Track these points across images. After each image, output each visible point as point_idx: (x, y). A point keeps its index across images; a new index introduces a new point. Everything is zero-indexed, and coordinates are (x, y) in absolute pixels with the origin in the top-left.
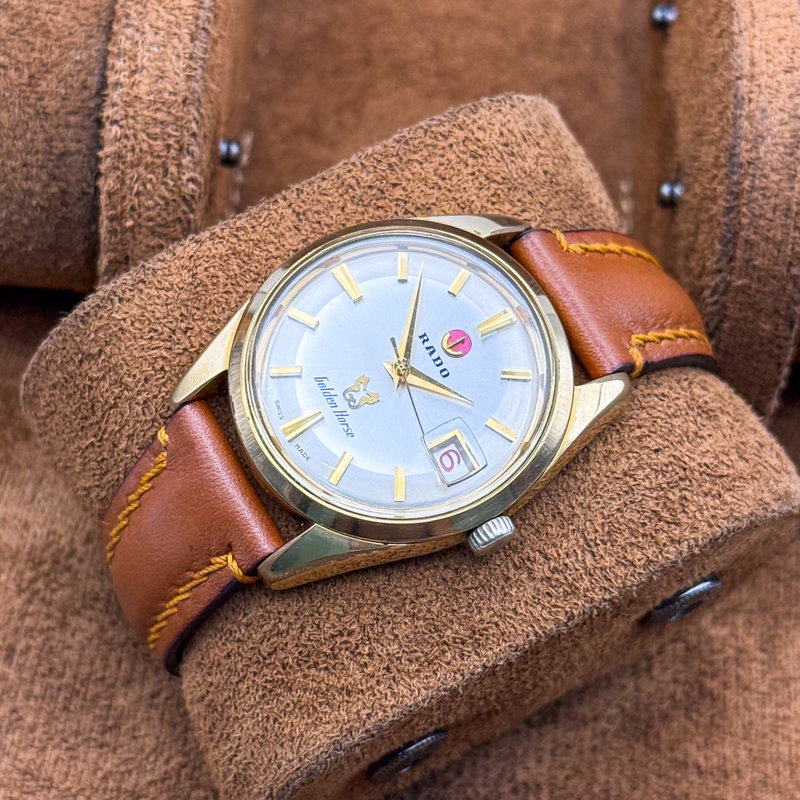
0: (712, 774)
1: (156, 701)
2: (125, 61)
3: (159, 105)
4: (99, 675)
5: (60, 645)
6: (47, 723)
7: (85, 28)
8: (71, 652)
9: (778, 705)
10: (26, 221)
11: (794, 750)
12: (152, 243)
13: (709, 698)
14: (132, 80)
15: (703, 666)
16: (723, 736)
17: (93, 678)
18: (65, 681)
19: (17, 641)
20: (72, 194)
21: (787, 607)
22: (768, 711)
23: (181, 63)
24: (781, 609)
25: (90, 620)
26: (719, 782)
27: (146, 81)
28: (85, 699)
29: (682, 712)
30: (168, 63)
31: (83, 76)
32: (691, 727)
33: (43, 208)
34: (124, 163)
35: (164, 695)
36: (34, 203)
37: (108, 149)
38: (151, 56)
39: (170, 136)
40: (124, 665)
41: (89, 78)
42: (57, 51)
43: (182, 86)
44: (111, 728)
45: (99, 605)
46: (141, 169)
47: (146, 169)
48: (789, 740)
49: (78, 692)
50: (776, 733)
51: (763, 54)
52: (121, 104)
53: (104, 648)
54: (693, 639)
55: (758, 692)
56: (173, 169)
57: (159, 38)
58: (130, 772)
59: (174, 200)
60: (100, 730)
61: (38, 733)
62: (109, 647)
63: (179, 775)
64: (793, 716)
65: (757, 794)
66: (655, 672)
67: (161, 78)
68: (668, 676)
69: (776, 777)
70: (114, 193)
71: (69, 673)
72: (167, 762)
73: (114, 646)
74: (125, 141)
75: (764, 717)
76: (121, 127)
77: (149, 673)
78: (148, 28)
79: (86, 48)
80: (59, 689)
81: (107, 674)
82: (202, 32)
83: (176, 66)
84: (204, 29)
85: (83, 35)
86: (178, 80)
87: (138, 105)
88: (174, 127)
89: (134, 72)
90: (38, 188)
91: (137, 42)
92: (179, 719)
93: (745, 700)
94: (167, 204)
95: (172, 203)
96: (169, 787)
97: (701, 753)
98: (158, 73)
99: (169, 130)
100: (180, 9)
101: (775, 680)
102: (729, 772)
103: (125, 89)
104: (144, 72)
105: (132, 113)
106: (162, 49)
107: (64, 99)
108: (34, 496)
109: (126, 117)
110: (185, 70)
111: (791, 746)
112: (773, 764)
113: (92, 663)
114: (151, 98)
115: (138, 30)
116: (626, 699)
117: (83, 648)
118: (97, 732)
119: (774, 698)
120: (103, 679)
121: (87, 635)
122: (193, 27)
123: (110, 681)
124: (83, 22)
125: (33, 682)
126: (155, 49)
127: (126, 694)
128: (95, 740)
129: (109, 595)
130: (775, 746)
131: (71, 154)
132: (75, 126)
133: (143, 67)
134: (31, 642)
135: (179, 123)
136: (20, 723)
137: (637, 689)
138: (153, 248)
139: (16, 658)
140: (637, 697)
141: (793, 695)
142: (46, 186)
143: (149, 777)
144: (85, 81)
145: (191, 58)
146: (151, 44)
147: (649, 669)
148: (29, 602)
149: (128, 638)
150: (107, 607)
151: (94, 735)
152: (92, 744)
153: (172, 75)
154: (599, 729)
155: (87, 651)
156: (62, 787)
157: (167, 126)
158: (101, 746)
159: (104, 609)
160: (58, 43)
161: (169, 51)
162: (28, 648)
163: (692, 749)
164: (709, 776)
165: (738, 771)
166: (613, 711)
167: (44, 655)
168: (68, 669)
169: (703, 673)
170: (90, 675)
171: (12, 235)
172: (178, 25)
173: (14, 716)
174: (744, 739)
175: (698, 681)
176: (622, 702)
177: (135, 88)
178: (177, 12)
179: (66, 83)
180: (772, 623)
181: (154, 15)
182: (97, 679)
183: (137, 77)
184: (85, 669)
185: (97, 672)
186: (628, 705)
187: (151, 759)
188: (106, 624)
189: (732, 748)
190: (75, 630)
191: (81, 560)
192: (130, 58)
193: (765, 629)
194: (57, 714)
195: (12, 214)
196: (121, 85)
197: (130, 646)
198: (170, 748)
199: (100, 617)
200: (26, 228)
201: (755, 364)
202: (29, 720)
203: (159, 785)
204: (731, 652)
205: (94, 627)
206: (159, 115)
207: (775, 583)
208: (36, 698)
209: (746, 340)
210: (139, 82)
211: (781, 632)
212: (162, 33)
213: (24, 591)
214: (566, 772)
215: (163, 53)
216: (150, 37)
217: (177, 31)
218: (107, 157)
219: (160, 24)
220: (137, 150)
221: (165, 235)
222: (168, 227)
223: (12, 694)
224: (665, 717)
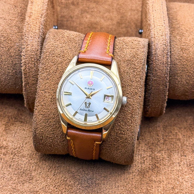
0: (158, 182)
1: (40, 174)
2: (25, 43)
3: (32, 52)
4: (29, 169)
5: (20, 164)
6: (18, 179)
7: (19, 39)
8: (23, 165)
9: (172, 168)
10: (9, 78)
11: (175, 177)
12: (33, 79)
13: (157, 168)
14: (27, 47)
15: (156, 161)
16: (160, 175)
17: (27, 170)
18: (21, 171)
19: (11, 164)
20: (18, 72)
21: (173, 149)
22: (169, 169)
23: (36, 43)
24: (172, 149)
25: (27, 159)
26: (159, 184)
27: (30, 47)
28: (26, 174)
29: (151, 170)
30: (34, 43)
31: (18, 48)
32: (153, 173)
33: (12, 75)
34: (26, 63)
35: (42, 172)
36: (10, 74)
37: (23, 61)
38: (30, 42)
39: (35, 57)
40: (34, 167)
41: (20, 48)
42: (13, 44)
43: (37, 47)
44: (31, 179)
45: (29, 156)
46: (30, 65)
47: (31, 64)
48: (174, 174)
49: (24, 173)
50: (171, 173)
51: (157, 33)
52: (25, 51)
53: (29, 164)
54: (153, 156)
55: (167, 166)
56: (36, 64)
57: (32, 38)
58: (35, 187)
59: (37, 70)
60: (29, 180)
61: (16, 181)
62: (30, 164)
63: (45, 187)
64: (175, 170)
65: (167, 185)
66: (145, 163)
67: (33, 46)
68: (148, 164)
69: (171, 182)
70: (25, 70)
71: (22, 169)
72: (43, 185)
73: (31, 164)
74: (26, 59)
75: (169, 171)
76: (25, 56)
77: (39, 169)
78: (30, 37)
79: (19, 43)
80: (20, 172)
81: (30, 169)
82: (41, 37)
83: (35, 44)
84: (41, 36)
85: (18, 40)
86: (36, 46)
87: (28, 52)
88: (36, 55)
89: (27, 45)
90: (11, 71)
91: (27, 40)
92: (45, 177)
93: (165, 168)
94: (35, 71)
95: (36, 71)
96: (43, 190)
97: (155, 178)
98: (32, 45)
99: (35, 56)
100: (36, 33)
101: (171, 163)
102: (161, 182)
103: (25, 49)
104: (29, 45)
105: (27, 53)
106: (33, 40)
107: (15, 53)
108: (14, 136)
109: (26, 54)
110: (37, 44)
111: (174, 176)
112: (171, 179)
113: (27, 167)
114: (31, 50)
115: (28, 37)
116: (139, 169)
117: (25, 164)
118: (28, 180)
119: (171, 167)
120: (29, 170)
121: (26, 162)
122: (39, 36)
123: (31, 170)
124: (18, 38)
125: (15, 171)
126: (31, 41)
127: (34, 173)
128: (28, 182)
129: (30, 154)
130: (171, 176)
131: (17, 64)
132: (17, 58)
133: (29, 44)
134: (14, 164)
135: (37, 55)
136: (12, 179)
137: (141, 166)
138: (33, 80)
139: (11, 167)
140: (142, 168)
141: (175, 166)
142: (12, 71)
143: (39, 188)
144: (19, 49)
145: (38, 42)
146: (30, 40)
147: (144, 163)
148: (14, 156)
149: (34, 162)
150: (30, 156)
151: (28, 181)
152: (27, 182)
153: (35, 45)
154: (133, 175)
155: (26, 165)
156: (21, 191)
157: (34, 55)
158: (29, 183)
159: (29, 157)
160: (13, 42)
161: (34, 41)
162: (14, 165)
163: (153, 178)
164: (157, 183)
165: (163, 181)
166: (137, 171)
167: (17, 166)
168: (22, 168)
169: (156, 163)
170: (27, 169)
171: (6, 82)
172: (36, 36)
173: (11, 178)
174: (164, 175)
175: (155, 164)
176: (138, 169)
177: (27, 48)
178: (35, 33)
179: (15, 50)
180: (170, 152)
181: (31, 34)
182: (28, 170)
183: (28, 46)
184: (26, 168)
185: (28, 169)
186: (140, 170)
187: (40, 185)
188: (30, 160)
189: (162, 177)
190: (23, 161)
191: (24, 148)
192: (26, 43)
193: (169, 154)
194: (20, 177)
195: (6, 77)
196: (25, 48)
197: (35, 163)
198: (44, 183)
199: (29, 158)
200: (9, 80)
201: (160, 96)
202: (14, 178)
203: (41, 189)
204: (161, 158)
205: (27, 160)
206: (33, 53)
207: (171, 145)
208: (16, 174)
209: (158, 91)
210: (29, 47)
211: (172, 154)
212: (33, 37)
213: (13, 154)
214: (127, 183)
215: (33, 41)
216: (30, 38)
217: (35, 37)
218: (23, 62)
219: (32, 36)
220: (29, 61)
221: (35, 78)
222: (36, 76)
223: (11, 174)
224: (148, 172)
